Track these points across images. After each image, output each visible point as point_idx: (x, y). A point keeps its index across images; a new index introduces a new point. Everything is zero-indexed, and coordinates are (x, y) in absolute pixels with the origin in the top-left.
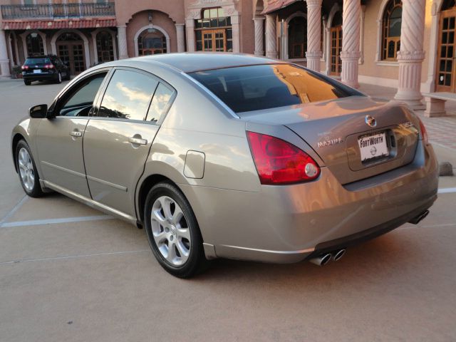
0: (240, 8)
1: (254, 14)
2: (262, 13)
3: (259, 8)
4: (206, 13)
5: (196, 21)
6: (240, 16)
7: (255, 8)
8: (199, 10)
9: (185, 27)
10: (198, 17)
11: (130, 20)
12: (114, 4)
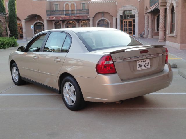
0: (139, 10)
3: (146, 11)
5: (121, 16)
8: (122, 12)
9: (116, 18)
11: (95, 16)
12: (88, 10)
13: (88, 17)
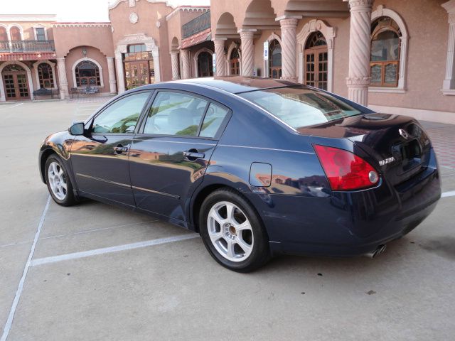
0: (159, 44)
1: (171, 49)
2: (178, 48)
3: (175, 45)
4: (131, 48)
5: (123, 55)
6: (159, 50)
7: (171, 45)
8: (125, 46)
9: (114, 59)
10: (125, 51)
11: (68, 54)
12: (51, 41)
13: (54, 55)
